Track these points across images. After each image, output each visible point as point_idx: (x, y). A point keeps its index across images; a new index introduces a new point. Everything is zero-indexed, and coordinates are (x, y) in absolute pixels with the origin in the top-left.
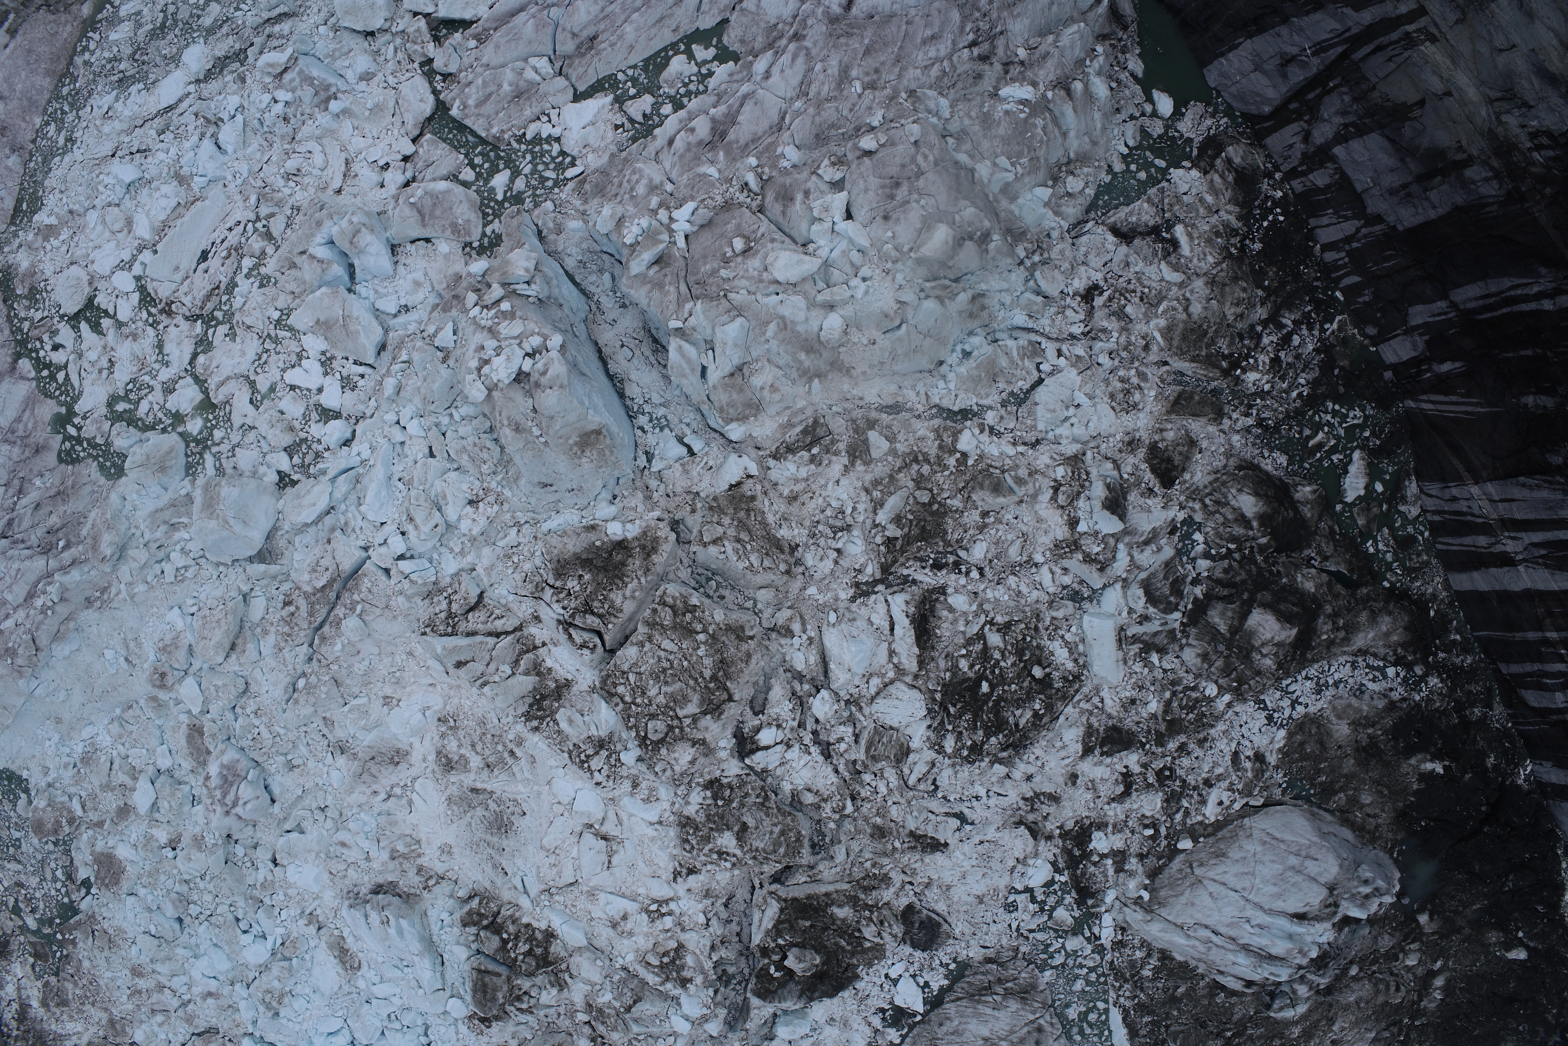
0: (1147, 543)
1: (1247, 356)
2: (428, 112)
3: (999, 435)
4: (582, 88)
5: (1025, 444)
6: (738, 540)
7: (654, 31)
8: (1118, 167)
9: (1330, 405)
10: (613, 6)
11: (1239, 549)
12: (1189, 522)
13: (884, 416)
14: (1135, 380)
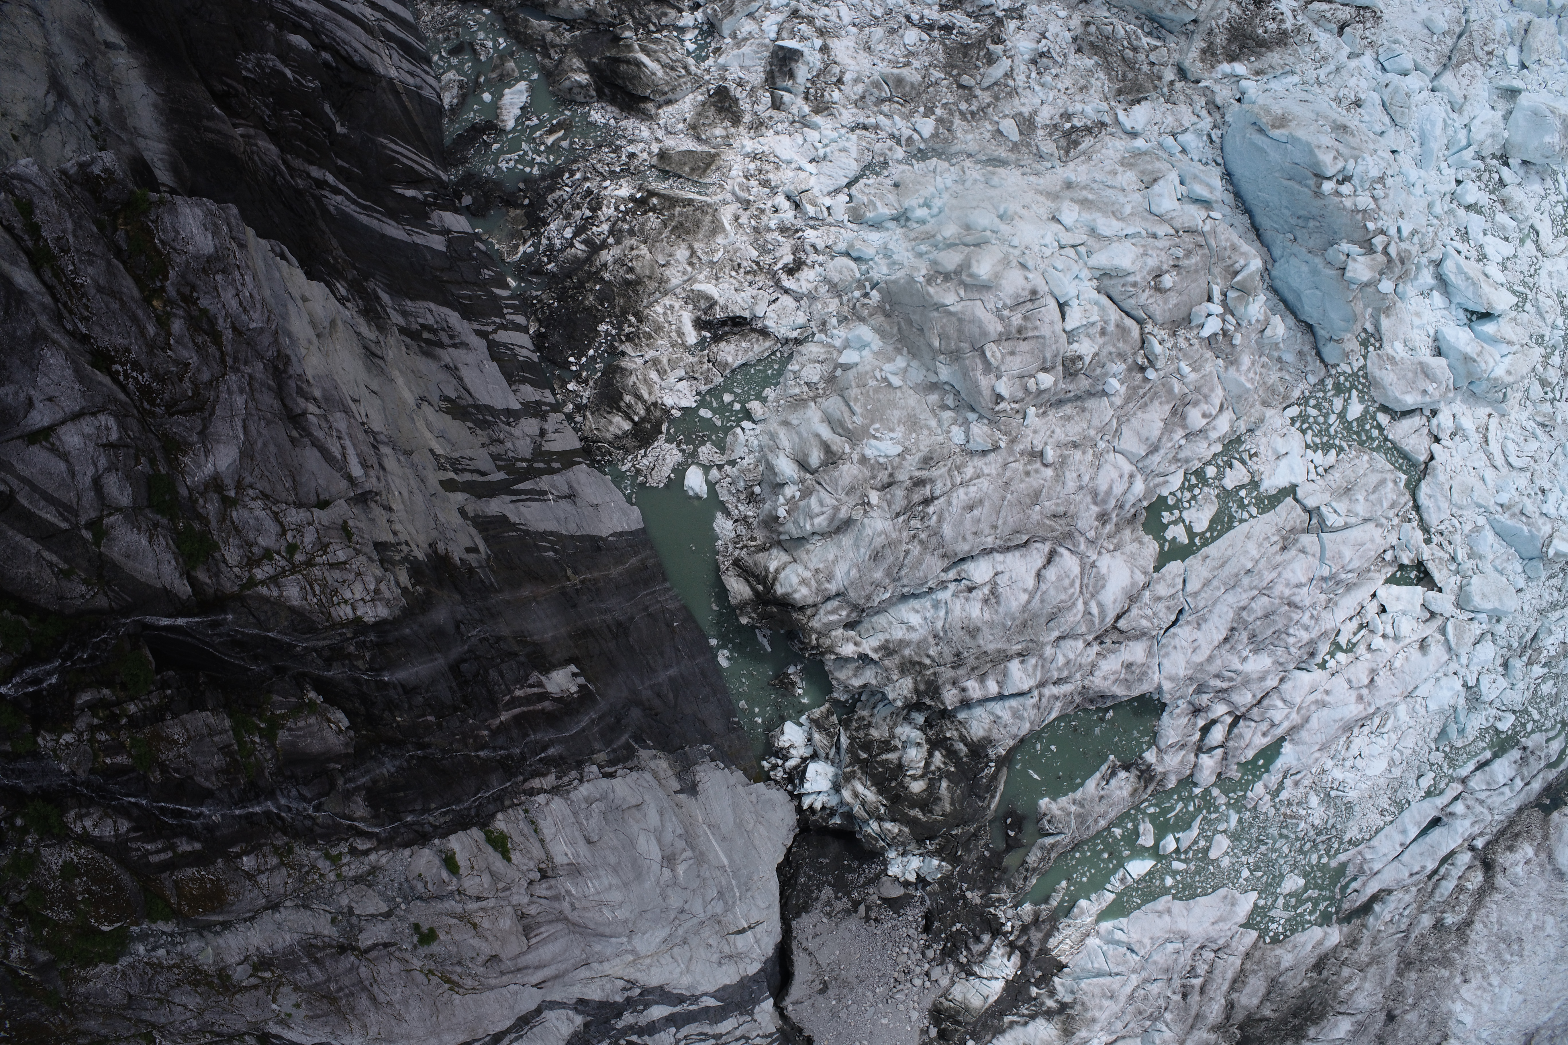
0: (745, 39)
1: (626, 212)
2: (1423, 484)
3: (892, 136)
4: (1289, 500)
5: (865, 128)
6: (1135, 50)
7: (1230, 552)
8: (755, 406)
9: (536, 171)
10: (1270, 578)
11: (649, 32)
12: (700, 59)
13: (1003, 155)
14: (753, 183)
